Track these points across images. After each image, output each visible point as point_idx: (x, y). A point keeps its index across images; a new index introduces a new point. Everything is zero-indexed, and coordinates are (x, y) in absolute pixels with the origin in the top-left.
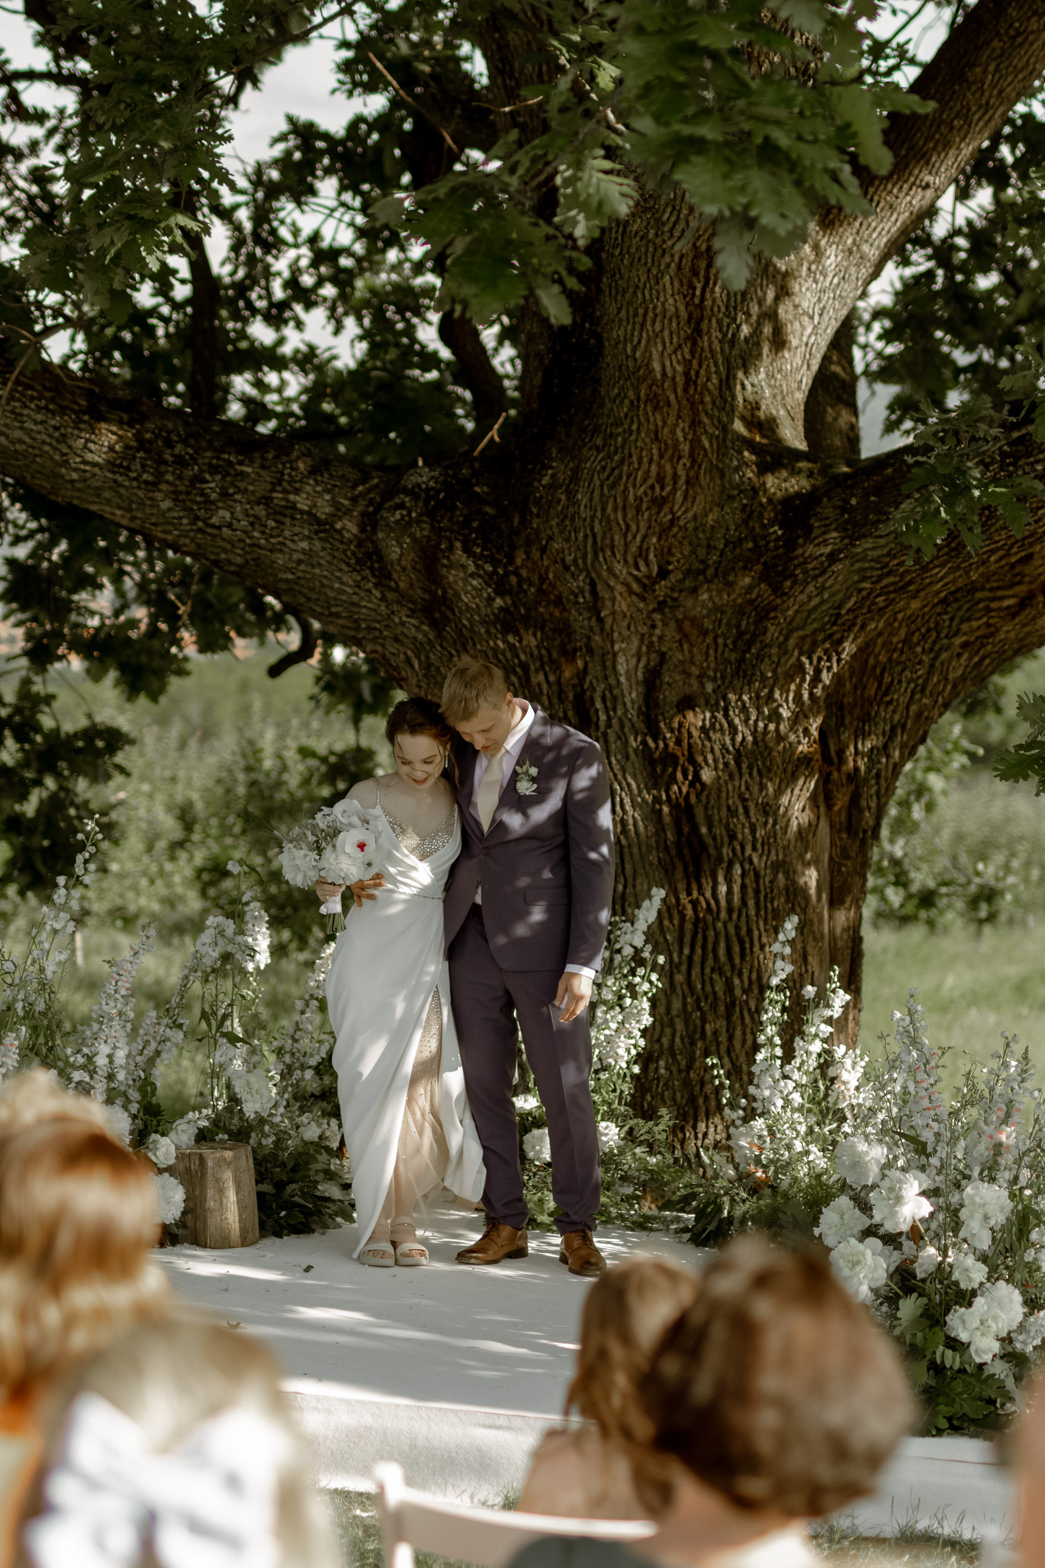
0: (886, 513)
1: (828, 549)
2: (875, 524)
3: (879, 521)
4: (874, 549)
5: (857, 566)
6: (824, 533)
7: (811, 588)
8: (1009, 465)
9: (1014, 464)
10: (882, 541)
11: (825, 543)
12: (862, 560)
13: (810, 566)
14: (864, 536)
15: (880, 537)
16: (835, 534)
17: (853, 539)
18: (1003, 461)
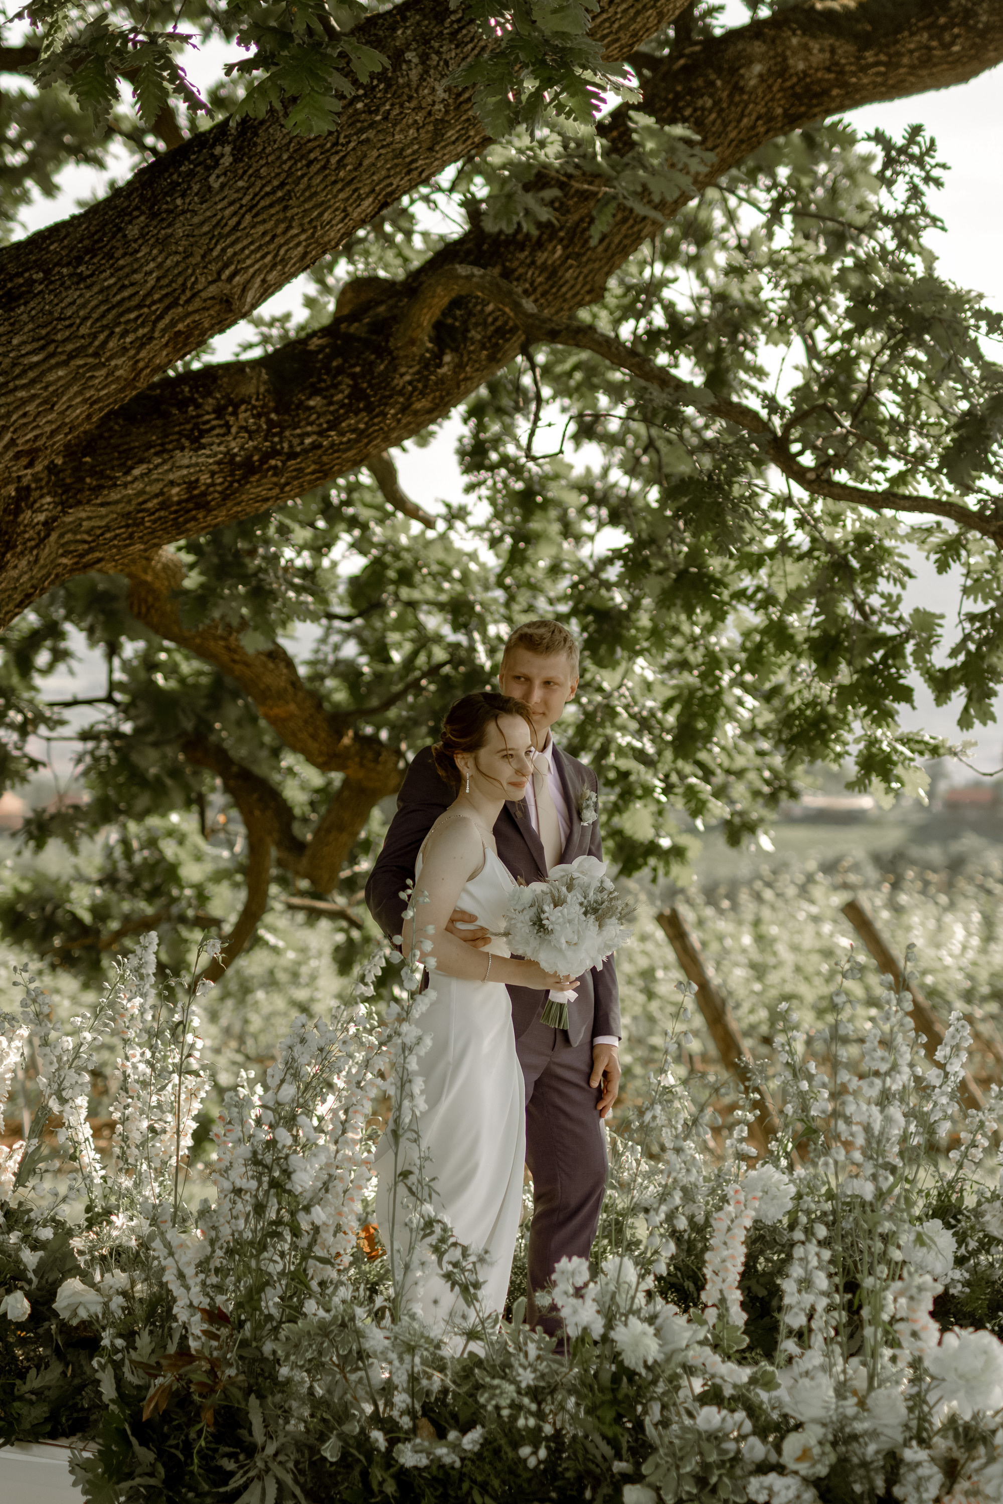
0: (111, 478)
1: (41, 517)
2: (97, 490)
3: (101, 487)
4: (89, 518)
5: (69, 537)
6: (42, 496)
7: (23, 563)
8: (275, 435)
9: (280, 434)
10: (103, 510)
11: (40, 510)
12: (75, 533)
13: (27, 536)
14: (79, 503)
15: (102, 505)
16: (48, 499)
17: (65, 506)
18: (269, 430)
